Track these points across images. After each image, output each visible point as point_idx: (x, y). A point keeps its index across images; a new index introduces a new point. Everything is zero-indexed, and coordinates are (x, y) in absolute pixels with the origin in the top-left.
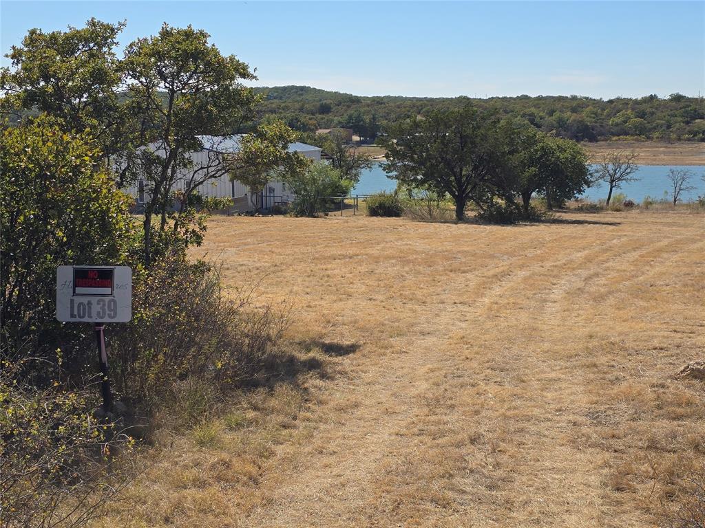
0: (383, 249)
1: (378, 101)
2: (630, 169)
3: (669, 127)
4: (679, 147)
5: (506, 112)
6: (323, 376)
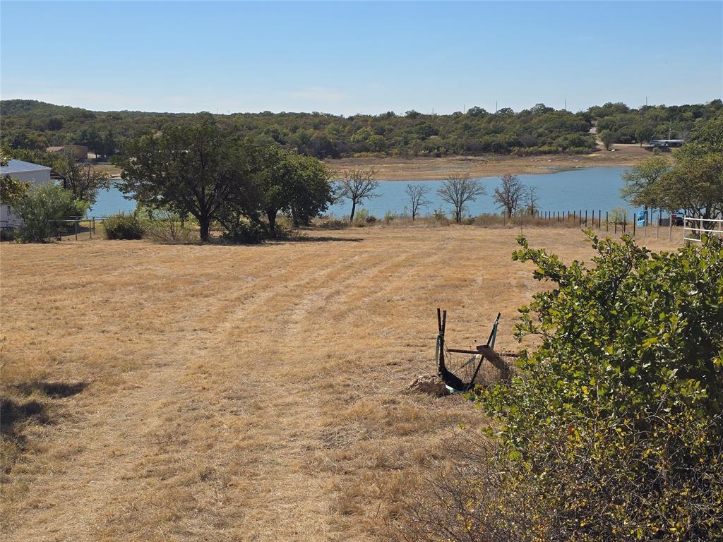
0: (121, 275)
1: (114, 117)
2: (371, 185)
3: (406, 143)
4: (416, 163)
5: (250, 129)
6: (44, 421)
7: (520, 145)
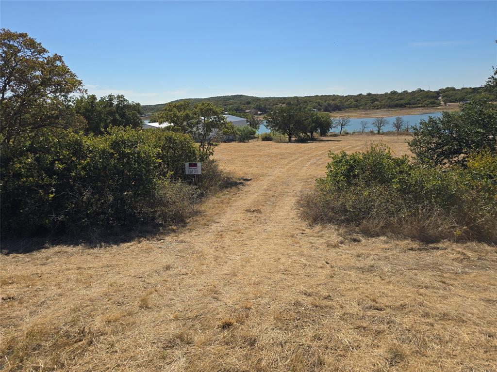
0: (264, 153)
2: (348, 121)
3: (366, 105)
4: (369, 112)
5: (310, 102)
6: (243, 186)
7: (410, 104)
